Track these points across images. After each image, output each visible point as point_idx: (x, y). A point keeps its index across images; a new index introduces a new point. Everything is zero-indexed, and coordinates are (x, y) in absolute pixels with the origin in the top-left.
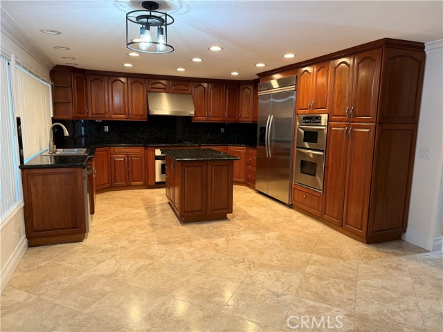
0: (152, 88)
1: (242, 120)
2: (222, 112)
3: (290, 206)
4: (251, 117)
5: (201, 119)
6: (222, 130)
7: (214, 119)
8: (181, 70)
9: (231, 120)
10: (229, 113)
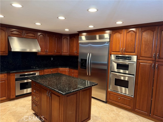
0: (11, 34)
1: (63, 54)
2: (54, 49)
3: (106, 102)
4: (68, 52)
5: (43, 53)
6: (52, 59)
7: (49, 53)
8: (38, 24)
9: (58, 54)
10: (57, 50)
